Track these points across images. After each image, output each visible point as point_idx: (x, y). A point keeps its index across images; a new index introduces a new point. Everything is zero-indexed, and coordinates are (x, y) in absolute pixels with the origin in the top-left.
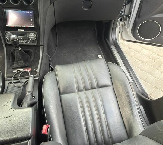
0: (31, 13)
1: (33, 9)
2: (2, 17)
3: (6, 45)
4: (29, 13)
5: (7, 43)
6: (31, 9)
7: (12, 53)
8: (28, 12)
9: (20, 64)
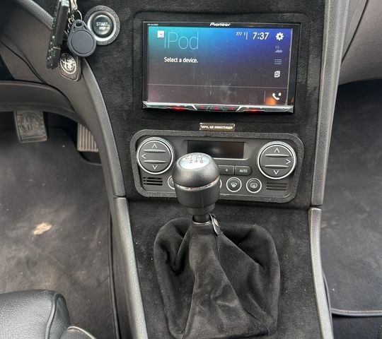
0: (280, 36)
1: (299, 17)
2: (130, 63)
3: (134, 200)
4: (272, 38)
5: (139, 189)
6: (287, 15)
7: (164, 245)
8: (264, 35)
9: (224, 320)
